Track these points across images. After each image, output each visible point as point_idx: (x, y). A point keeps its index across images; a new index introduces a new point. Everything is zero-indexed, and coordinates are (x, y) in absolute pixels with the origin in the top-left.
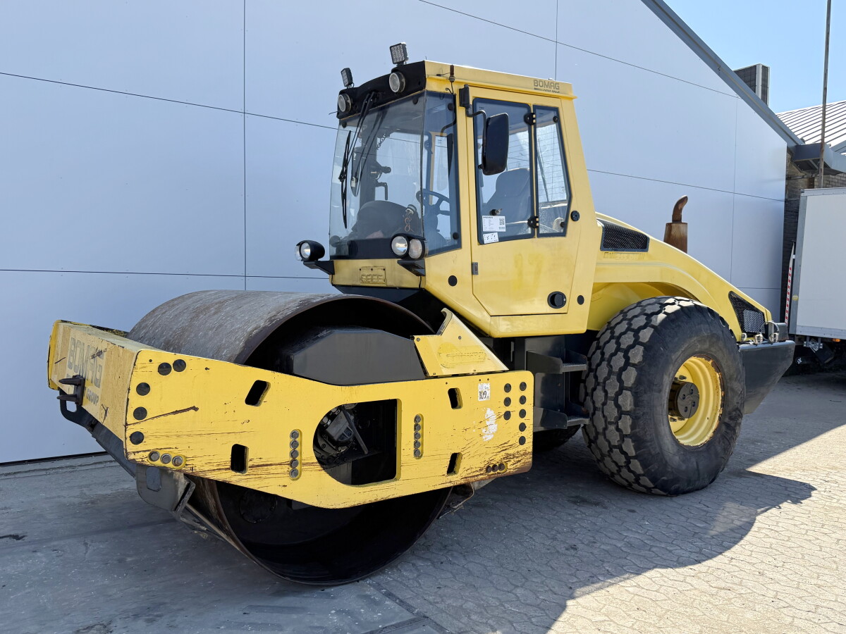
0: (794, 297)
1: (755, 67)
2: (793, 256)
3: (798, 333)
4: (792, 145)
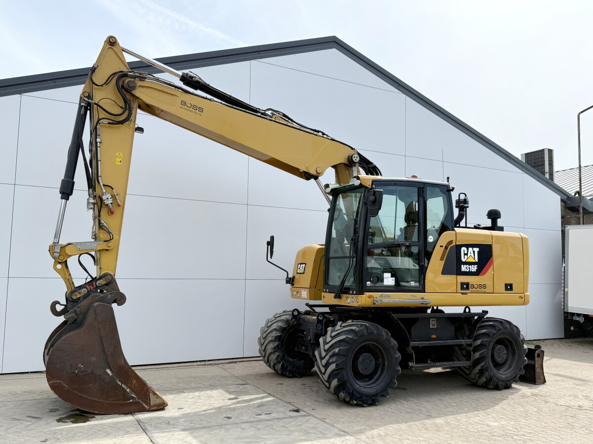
0: (566, 289)
1: (544, 149)
2: (564, 265)
3: (569, 311)
4: (565, 197)
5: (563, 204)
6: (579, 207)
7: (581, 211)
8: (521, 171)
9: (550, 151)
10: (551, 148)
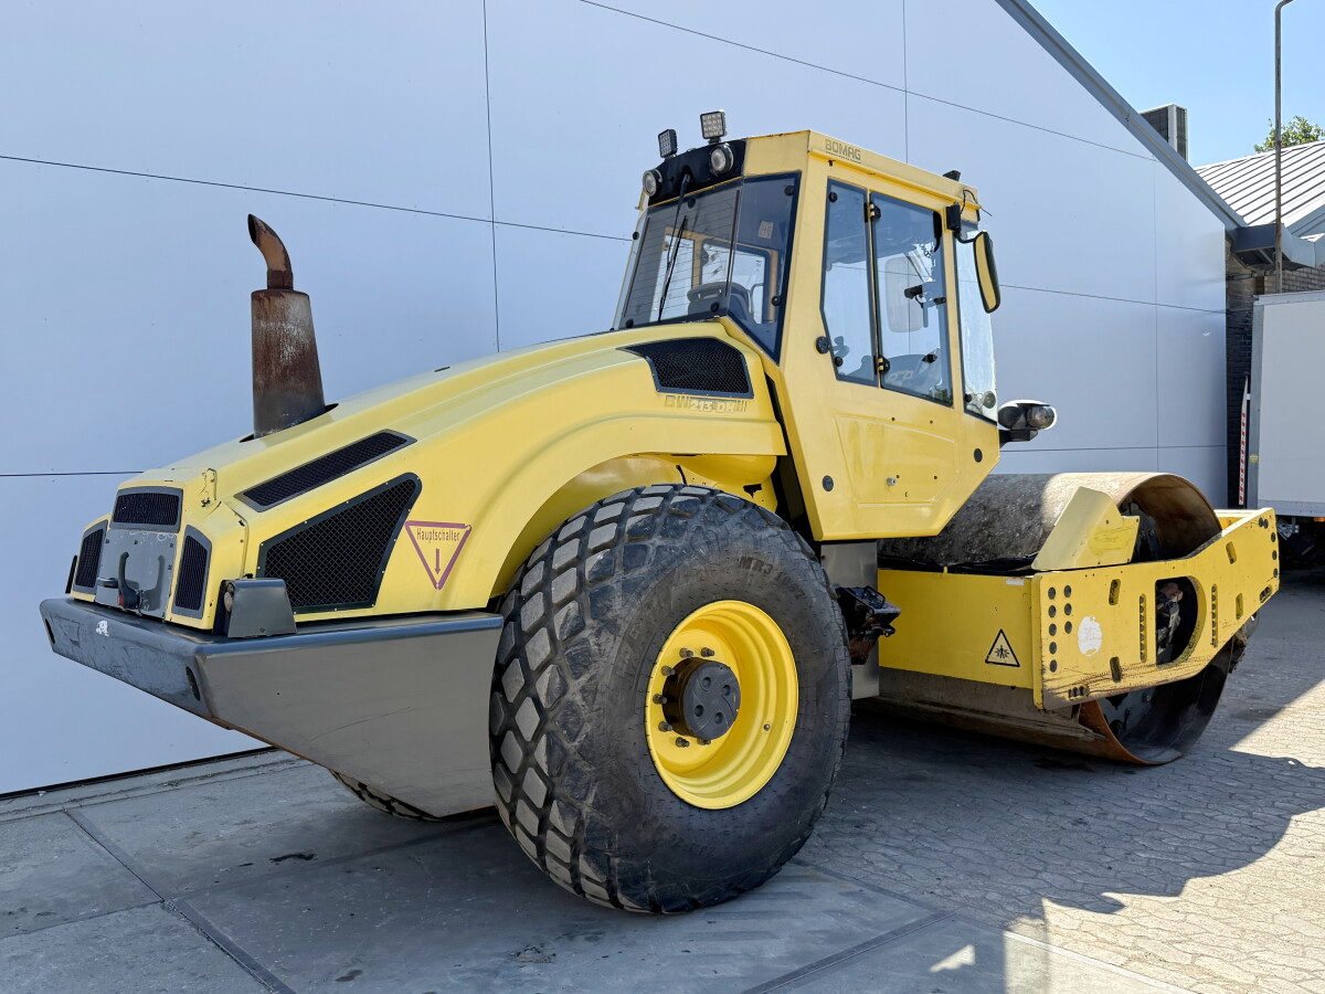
0: (1252, 458)
1: (1166, 109)
2: (1247, 396)
4: (1231, 224)
8: (1149, 154)
9: (1181, 112)
10: (1181, 106)
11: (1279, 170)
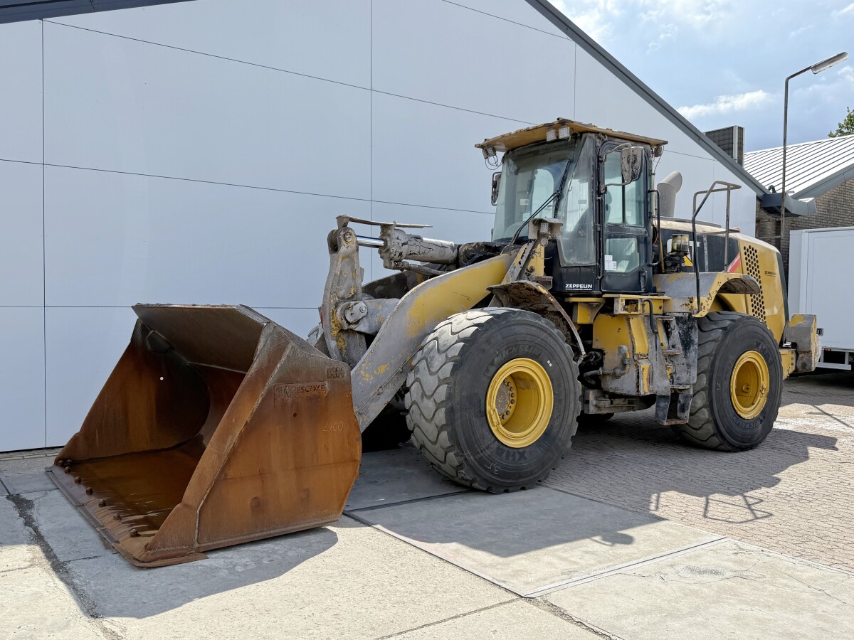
1: (732, 127)
4: (761, 194)
5: (759, 203)
6: (780, 207)
7: (783, 212)
8: (712, 157)
9: (741, 129)
10: (741, 126)
11: (785, 163)
